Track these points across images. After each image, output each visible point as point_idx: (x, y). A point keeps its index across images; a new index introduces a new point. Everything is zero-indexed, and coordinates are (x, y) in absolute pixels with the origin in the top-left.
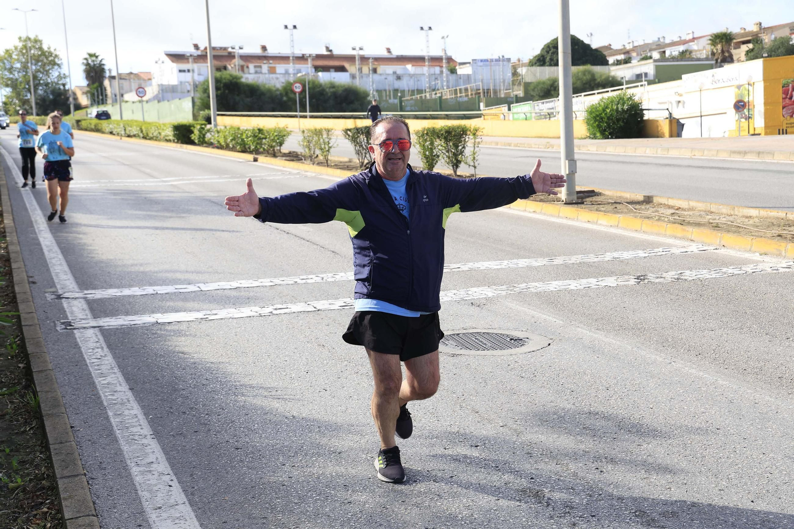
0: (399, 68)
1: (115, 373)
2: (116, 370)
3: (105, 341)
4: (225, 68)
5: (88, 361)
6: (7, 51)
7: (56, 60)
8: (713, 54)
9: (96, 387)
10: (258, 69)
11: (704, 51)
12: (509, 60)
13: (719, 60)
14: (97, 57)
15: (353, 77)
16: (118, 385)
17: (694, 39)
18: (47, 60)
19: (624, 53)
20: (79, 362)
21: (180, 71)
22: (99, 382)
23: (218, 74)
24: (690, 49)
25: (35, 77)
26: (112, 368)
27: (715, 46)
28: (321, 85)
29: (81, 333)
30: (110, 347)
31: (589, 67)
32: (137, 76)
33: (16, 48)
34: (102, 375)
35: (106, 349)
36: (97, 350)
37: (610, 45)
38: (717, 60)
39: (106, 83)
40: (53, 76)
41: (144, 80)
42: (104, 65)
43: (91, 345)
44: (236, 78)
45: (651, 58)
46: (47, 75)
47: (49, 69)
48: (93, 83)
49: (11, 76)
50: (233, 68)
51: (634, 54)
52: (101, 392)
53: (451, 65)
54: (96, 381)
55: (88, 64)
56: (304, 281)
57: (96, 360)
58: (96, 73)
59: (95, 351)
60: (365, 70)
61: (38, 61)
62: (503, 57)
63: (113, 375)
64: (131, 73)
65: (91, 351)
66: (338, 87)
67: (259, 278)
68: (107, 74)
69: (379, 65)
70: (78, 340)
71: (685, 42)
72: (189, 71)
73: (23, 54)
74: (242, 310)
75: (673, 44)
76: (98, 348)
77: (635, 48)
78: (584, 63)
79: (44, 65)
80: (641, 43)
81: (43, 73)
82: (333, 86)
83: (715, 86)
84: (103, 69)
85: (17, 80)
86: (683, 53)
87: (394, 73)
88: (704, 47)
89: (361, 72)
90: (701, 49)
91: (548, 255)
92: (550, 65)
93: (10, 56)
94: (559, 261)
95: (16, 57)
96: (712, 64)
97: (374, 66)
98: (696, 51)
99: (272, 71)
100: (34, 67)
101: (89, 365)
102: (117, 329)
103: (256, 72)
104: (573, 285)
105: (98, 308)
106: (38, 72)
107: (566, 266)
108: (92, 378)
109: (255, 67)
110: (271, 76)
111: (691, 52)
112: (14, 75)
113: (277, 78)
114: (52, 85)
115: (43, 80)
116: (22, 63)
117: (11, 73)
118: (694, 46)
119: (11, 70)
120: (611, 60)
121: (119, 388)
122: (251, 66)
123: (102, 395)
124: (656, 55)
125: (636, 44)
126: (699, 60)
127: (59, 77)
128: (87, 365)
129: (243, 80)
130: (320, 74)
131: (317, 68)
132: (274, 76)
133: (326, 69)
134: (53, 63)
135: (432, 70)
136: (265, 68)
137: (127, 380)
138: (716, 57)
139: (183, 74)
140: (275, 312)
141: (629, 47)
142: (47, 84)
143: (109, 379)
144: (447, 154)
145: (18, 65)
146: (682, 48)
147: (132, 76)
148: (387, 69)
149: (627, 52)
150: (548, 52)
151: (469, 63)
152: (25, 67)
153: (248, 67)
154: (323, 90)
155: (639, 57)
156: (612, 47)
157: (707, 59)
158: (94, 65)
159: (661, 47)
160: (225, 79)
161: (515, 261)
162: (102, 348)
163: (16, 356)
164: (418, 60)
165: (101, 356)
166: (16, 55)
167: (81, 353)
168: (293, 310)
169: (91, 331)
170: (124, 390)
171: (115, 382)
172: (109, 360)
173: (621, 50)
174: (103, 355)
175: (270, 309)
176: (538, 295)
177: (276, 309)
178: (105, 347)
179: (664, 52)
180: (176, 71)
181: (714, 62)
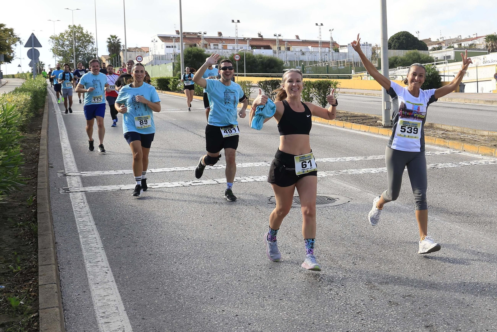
0: (303, 48)
1: (88, 216)
2: (90, 214)
3: (87, 199)
4: (195, 45)
5: (74, 209)
6: (61, 34)
7: (91, 39)
8: (487, 46)
9: (75, 223)
10: (216, 47)
11: (483, 45)
12: (370, 45)
13: (490, 51)
14: (116, 38)
15: (275, 52)
16: (89, 222)
17: (477, 38)
18: (86, 39)
19: (438, 44)
20: (69, 210)
21: (167, 47)
22: (78, 220)
23: (190, 49)
24: (475, 43)
25: (77, 50)
26: (87, 213)
27: (488, 42)
28: (253, 57)
29: (73, 194)
30: (89, 202)
31: (416, 51)
32: (140, 49)
33: (67, 32)
34: (81, 217)
35: (86, 203)
36: (81, 204)
37: (430, 39)
38: (489, 50)
39: (121, 54)
40: (88, 49)
41: (144, 52)
42: (120, 42)
43: (78, 201)
44: (201, 51)
45: (453, 47)
46: (85, 48)
47: (86, 45)
48: (113, 54)
49: (63, 49)
50: (200, 46)
51: (444, 45)
52: (78, 226)
53: (335, 47)
54: (76, 220)
55: (110, 42)
56: (215, 168)
57: (79, 209)
58: (115, 48)
59: (79, 204)
60: (283, 48)
61: (80, 40)
62: (367, 43)
63: (87, 217)
64: (137, 48)
65: (77, 204)
66: (264, 58)
67: (188, 166)
68: (122, 48)
69: (292, 46)
70: (71, 198)
71: (472, 39)
72: (172, 47)
73: (71, 36)
74: (174, 183)
75: (466, 40)
76: (81, 202)
77: (444, 41)
78: (414, 49)
79: (83, 43)
80: (448, 38)
81: (82, 48)
82: (261, 57)
83: (485, 64)
84: (120, 45)
85: (66, 51)
86: (471, 45)
87: (301, 51)
88: (483, 43)
89: (280, 50)
90: (481, 44)
91: (365, 155)
92: (394, 49)
93: (63, 37)
94: (370, 158)
95: (66, 38)
96: (487, 52)
97: (289, 46)
98: (478, 45)
99: (225, 47)
100: (77, 44)
101: (74, 211)
102: (96, 192)
103: (215, 48)
104: (374, 171)
105: (86, 181)
106: (79, 47)
107: (373, 160)
108: (75, 218)
109: (214, 45)
110: (224, 51)
111: (475, 45)
112: (64, 48)
113: (228, 52)
114: (88, 55)
115: (82, 52)
116: (69, 41)
117: (63, 47)
118: (477, 42)
119: (62, 46)
120: (430, 48)
121: (89, 224)
122: (212, 45)
123: (78, 227)
124: (456, 46)
125: (445, 39)
126: (479, 50)
127: (92, 50)
128: (73, 211)
129: (205, 53)
130: (254, 50)
131: (253, 47)
132: (225, 51)
133: (258, 47)
134: (89, 41)
135: (323, 50)
136: (220, 46)
137: (95, 219)
138: (488, 49)
139: (168, 48)
140: (193, 184)
141: (441, 40)
142: (84, 54)
143: (84, 219)
144: (319, 97)
145: (67, 43)
146: (470, 42)
147: (137, 50)
148: (296, 49)
149: (440, 43)
150: (393, 41)
151: (347, 46)
152: (71, 44)
153: (209, 45)
154: (255, 59)
155: (447, 47)
156: (431, 40)
157: (484, 50)
158: (114, 42)
159: (459, 41)
160: (194, 52)
161: (345, 158)
162: (84, 203)
163: (32, 206)
164: (314, 43)
165: (82, 207)
166: (66, 37)
167: (71, 205)
168: (204, 183)
169: (80, 193)
170: (91, 225)
171: (88, 220)
172: (87, 208)
173: (436, 42)
174: (84, 206)
175: (191, 183)
176: (352, 176)
177: (194, 183)
178: (86, 201)
179: (461, 44)
180: (164, 46)
181: (487, 51)
